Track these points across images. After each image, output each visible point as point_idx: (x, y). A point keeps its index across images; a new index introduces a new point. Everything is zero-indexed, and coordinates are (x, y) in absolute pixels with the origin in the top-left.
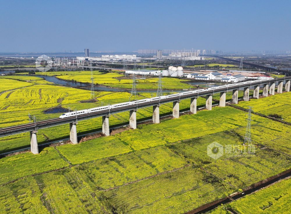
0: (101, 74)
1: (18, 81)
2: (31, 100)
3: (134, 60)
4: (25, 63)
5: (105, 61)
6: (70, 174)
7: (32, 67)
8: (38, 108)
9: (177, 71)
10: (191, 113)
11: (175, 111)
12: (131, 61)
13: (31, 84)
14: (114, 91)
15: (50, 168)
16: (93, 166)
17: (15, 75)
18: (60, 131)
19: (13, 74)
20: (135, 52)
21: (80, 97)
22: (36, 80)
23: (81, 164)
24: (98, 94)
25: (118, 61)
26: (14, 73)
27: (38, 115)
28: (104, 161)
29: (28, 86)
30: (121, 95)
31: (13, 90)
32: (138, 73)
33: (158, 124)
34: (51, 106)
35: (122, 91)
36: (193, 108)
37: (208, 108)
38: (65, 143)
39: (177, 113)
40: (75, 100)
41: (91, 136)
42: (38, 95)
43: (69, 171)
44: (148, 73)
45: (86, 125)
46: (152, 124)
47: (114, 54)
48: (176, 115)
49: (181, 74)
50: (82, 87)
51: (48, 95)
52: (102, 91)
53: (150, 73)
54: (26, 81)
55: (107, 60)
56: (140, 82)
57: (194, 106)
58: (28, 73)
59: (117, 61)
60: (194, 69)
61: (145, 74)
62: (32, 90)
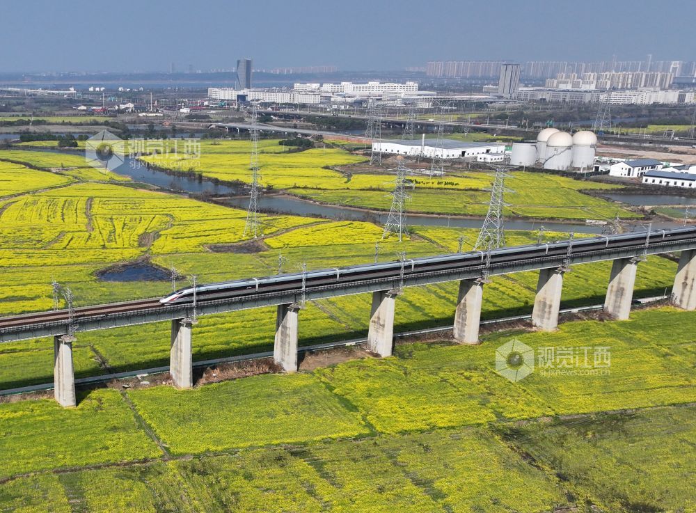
0: (284, 152)
1: (27, 170)
2: (62, 233)
3: (406, 102)
4: (47, 109)
5: (303, 106)
6: (162, 483)
7: (70, 124)
8: (80, 259)
9: (569, 148)
10: (604, 316)
11: (545, 304)
12: (399, 103)
13: (63, 180)
14: (325, 217)
15: (105, 456)
16: (234, 467)
17: (18, 148)
18: (140, 341)
19: (14, 144)
20: (417, 69)
21: (211, 233)
22: (79, 168)
23: (197, 456)
24: (269, 225)
25: (351, 104)
26: (17, 142)
27: (78, 285)
28: (273, 455)
29: (56, 187)
30: (348, 231)
31: (11, 196)
32: (418, 153)
33: (471, 347)
34: (118, 257)
35: (354, 216)
36: (617, 297)
37: (681, 301)
38: (153, 381)
39: (550, 312)
40: (194, 242)
41: (235, 368)
42: (82, 219)
43: (160, 473)
44: (455, 153)
45: (221, 329)
46: (450, 344)
47: (336, 78)
48: (545, 320)
49: (585, 159)
50: (221, 196)
51: (111, 219)
52: (283, 213)
53: (464, 153)
54: (49, 171)
55: (310, 100)
56: (422, 185)
57: (623, 289)
58: (56, 143)
59: (345, 103)
60: (645, 141)
61: (445, 157)
62: (64, 199)
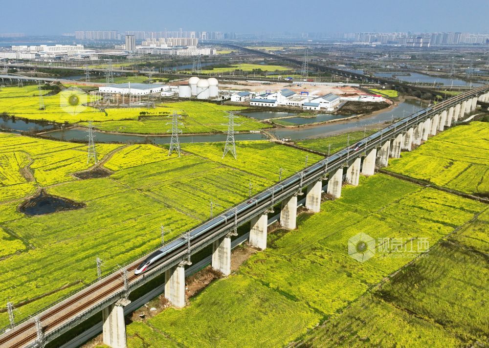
0: (46, 95)
5: (27, 61)
12: (79, 57)
21: (65, 163)
27: (17, 224)
30: (145, 152)
32: (126, 92)
34: (22, 193)
37: (351, 181)
38: (157, 306)
40: (61, 172)
41: (195, 280)
44: (147, 91)
48: (314, 206)
49: (215, 93)
50: (41, 132)
53: (151, 91)
59: (50, 58)
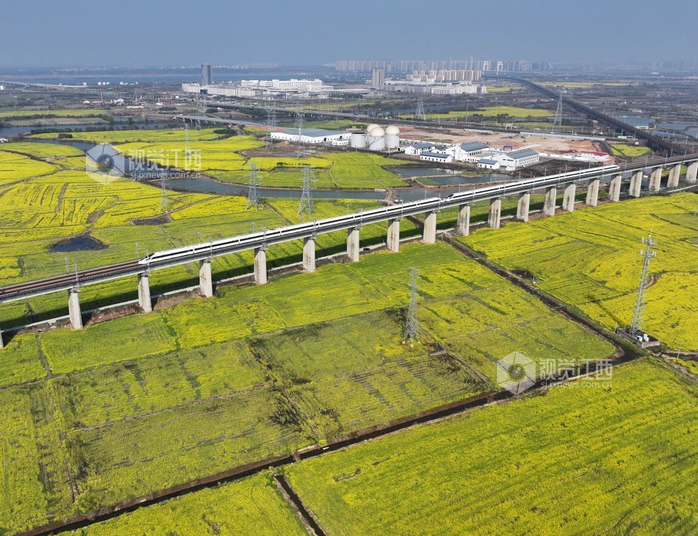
1: (29, 161)
2: (37, 215)
3: (313, 94)
6: (41, 395)
7: (73, 117)
8: (43, 236)
9: (383, 136)
10: (346, 259)
11: (308, 257)
12: (307, 96)
13: (52, 168)
14: (218, 194)
15: (11, 380)
16: (87, 380)
17: (28, 140)
18: (61, 297)
19: (25, 137)
20: (331, 65)
21: (139, 210)
22: (68, 157)
23: (68, 375)
24: (177, 201)
25: (275, 97)
26: (29, 135)
27: (34, 257)
28: (114, 369)
29: (45, 175)
30: (228, 204)
31: (10, 184)
32: (298, 139)
33: (262, 286)
34: (69, 233)
36: (351, 248)
40: (125, 217)
41: (114, 312)
42: (55, 202)
43: (42, 388)
45: (117, 285)
46: (251, 285)
48: (309, 266)
49: (394, 143)
51: (75, 201)
52: (192, 192)
53: (325, 139)
54: (44, 161)
55: (251, 94)
58: (56, 135)
59: (271, 96)
61: (313, 142)
62: (47, 185)
